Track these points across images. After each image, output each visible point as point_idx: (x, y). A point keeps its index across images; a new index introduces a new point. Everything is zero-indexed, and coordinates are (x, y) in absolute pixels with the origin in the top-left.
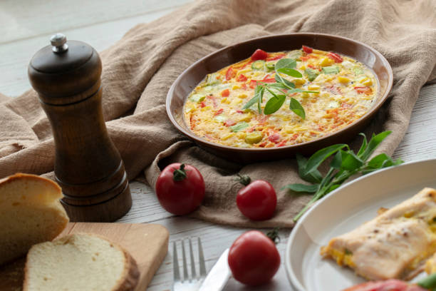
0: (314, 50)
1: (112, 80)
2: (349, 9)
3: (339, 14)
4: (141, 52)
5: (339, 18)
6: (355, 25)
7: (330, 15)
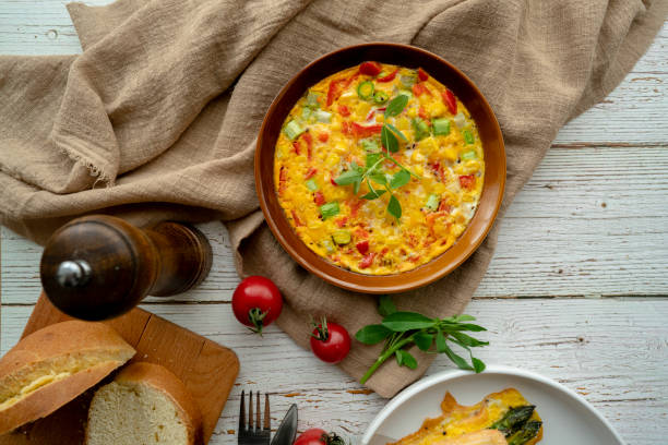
0: (430, 78)
1: (200, 70)
2: (485, 23)
3: (471, 27)
4: (237, 22)
5: (468, 32)
6: (484, 49)
7: (460, 26)
